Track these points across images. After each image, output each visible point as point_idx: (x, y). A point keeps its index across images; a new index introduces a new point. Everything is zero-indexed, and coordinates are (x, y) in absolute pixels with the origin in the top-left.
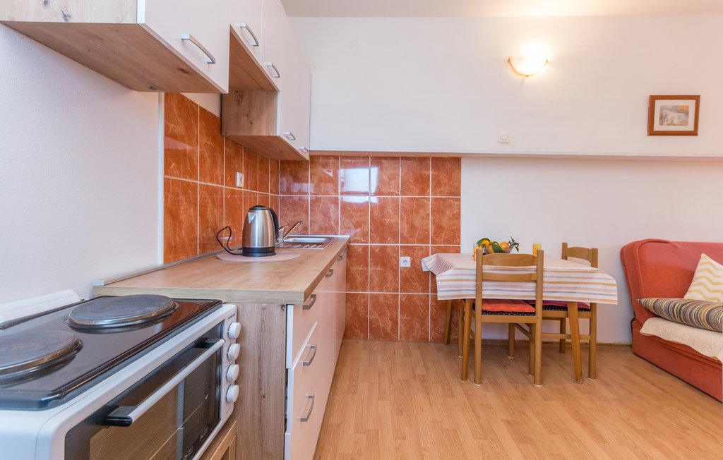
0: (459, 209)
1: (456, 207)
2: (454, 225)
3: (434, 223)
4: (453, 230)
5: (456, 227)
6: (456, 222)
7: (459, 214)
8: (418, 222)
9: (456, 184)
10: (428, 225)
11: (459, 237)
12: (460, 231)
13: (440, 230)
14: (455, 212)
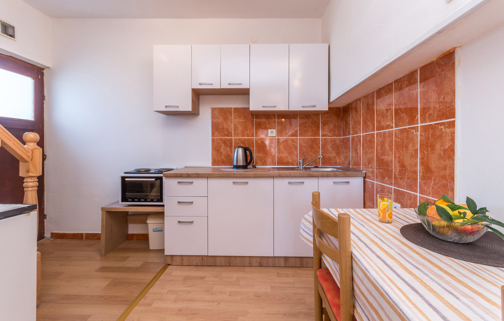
0: (453, 140)
1: (448, 138)
2: (445, 168)
3: (422, 164)
4: (444, 177)
5: (448, 172)
6: (448, 162)
7: (452, 149)
8: (408, 162)
9: (448, 99)
10: (416, 165)
11: (453, 190)
12: (453, 179)
13: (429, 175)
14: (447, 147)
